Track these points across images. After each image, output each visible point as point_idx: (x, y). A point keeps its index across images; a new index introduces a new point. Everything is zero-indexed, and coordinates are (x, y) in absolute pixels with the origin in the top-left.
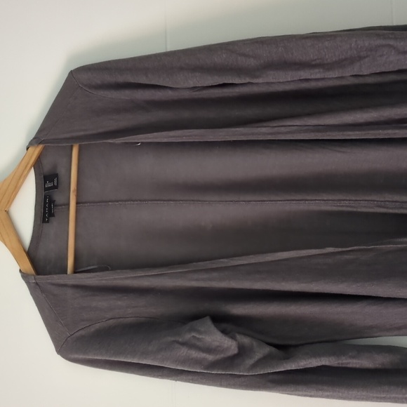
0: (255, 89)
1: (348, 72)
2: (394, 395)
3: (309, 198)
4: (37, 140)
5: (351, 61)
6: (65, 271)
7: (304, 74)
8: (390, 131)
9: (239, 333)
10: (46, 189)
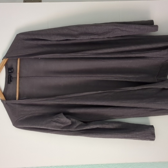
0: (77, 41)
1: (106, 36)
2: (119, 136)
3: (94, 76)
4: (6, 57)
5: (106, 33)
6: (15, 99)
7: (92, 37)
8: (118, 55)
9: (72, 118)
10: (9, 73)
